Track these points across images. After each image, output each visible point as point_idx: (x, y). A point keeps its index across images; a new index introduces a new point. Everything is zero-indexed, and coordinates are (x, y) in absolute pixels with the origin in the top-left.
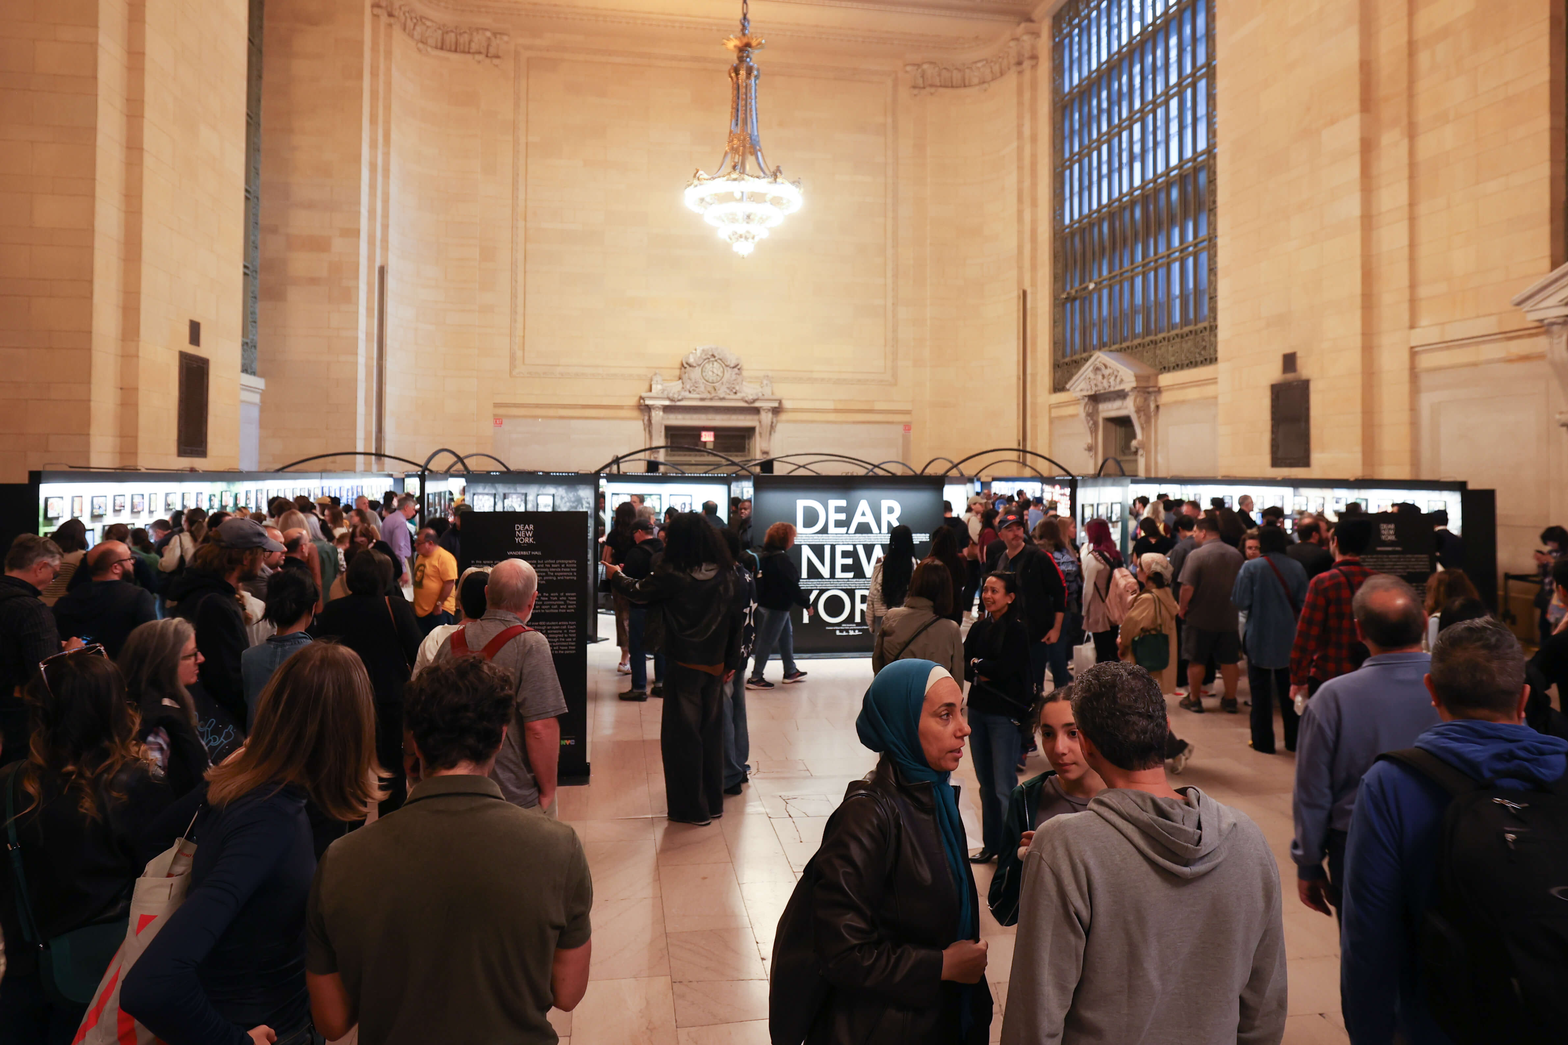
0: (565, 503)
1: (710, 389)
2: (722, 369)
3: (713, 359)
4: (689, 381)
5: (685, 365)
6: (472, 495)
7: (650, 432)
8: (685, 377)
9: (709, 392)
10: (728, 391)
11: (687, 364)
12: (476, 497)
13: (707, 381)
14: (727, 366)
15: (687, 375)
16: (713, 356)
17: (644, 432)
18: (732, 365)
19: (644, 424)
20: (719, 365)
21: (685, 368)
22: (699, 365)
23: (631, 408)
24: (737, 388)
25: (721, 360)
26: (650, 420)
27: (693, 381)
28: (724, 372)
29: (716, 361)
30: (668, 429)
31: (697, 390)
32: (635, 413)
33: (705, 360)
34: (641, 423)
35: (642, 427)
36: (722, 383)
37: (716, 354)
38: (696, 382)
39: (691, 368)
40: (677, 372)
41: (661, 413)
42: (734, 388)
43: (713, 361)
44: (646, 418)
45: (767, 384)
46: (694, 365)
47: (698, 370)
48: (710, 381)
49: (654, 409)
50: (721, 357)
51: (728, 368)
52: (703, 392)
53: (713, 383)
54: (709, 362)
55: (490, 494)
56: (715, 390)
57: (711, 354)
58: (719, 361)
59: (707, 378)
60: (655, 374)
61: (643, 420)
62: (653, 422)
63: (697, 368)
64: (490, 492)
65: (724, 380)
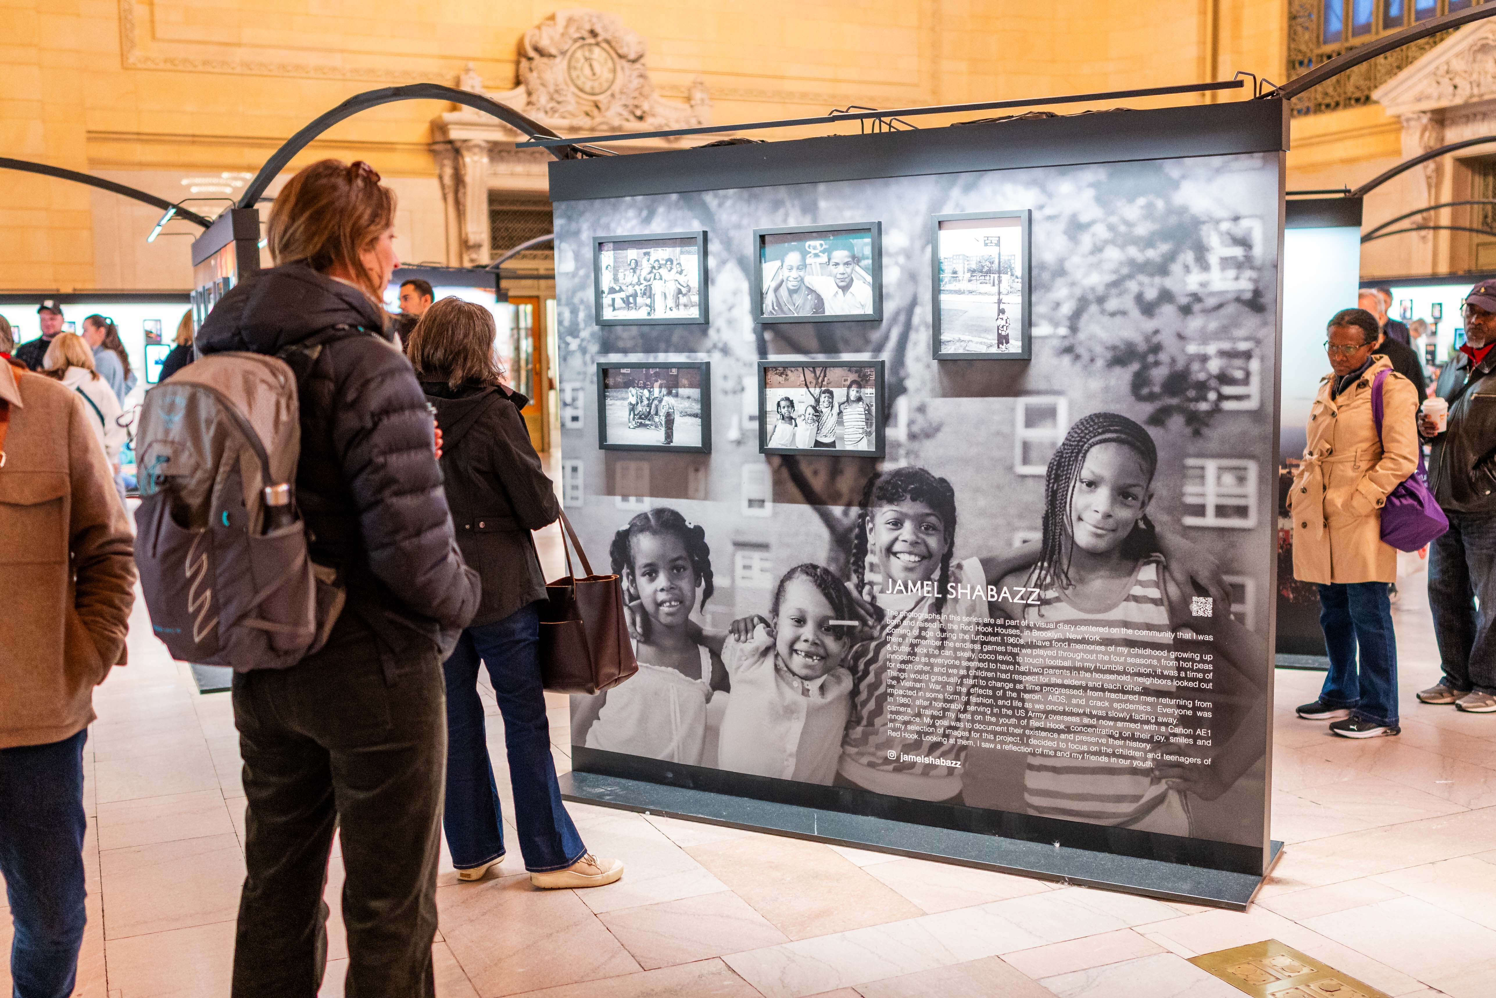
0: (1098, 249)
1: (589, 107)
2: (610, 64)
3: (592, 41)
4: (541, 88)
5: (532, 53)
6: (588, 253)
7: (459, 205)
8: (533, 78)
9: (587, 114)
10: (626, 114)
11: (536, 49)
12: (607, 257)
13: (581, 90)
14: (621, 56)
15: (535, 74)
16: (593, 33)
17: (440, 204)
18: (632, 56)
19: (443, 186)
20: (604, 55)
21: (530, 59)
22: (563, 53)
23: (411, 147)
24: (646, 106)
25: (608, 42)
26: (459, 180)
27: (552, 89)
28: (614, 71)
29: (597, 44)
30: (495, 197)
31: (562, 109)
32: (422, 161)
33: (575, 41)
34: (434, 184)
35: (438, 193)
36: (613, 95)
37: (598, 29)
38: (557, 91)
39: (545, 60)
40: (508, 71)
41: (485, 160)
42: (637, 107)
43: (590, 45)
44: (448, 171)
45: (702, 100)
46: (553, 51)
47: (560, 64)
48: (587, 88)
49: (469, 149)
50: (609, 37)
51: (624, 62)
52: (573, 115)
53: (593, 94)
54: (582, 46)
55: (685, 241)
56: (597, 107)
57: (588, 27)
58: (605, 45)
59: (579, 83)
60: (467, 70)
61: (441, 178)
62: (468, 179)
63: (558, 60)
64: (679, 230)
65: (616, 88)
